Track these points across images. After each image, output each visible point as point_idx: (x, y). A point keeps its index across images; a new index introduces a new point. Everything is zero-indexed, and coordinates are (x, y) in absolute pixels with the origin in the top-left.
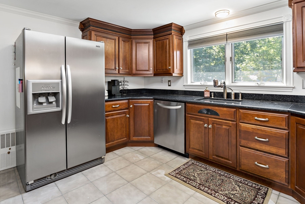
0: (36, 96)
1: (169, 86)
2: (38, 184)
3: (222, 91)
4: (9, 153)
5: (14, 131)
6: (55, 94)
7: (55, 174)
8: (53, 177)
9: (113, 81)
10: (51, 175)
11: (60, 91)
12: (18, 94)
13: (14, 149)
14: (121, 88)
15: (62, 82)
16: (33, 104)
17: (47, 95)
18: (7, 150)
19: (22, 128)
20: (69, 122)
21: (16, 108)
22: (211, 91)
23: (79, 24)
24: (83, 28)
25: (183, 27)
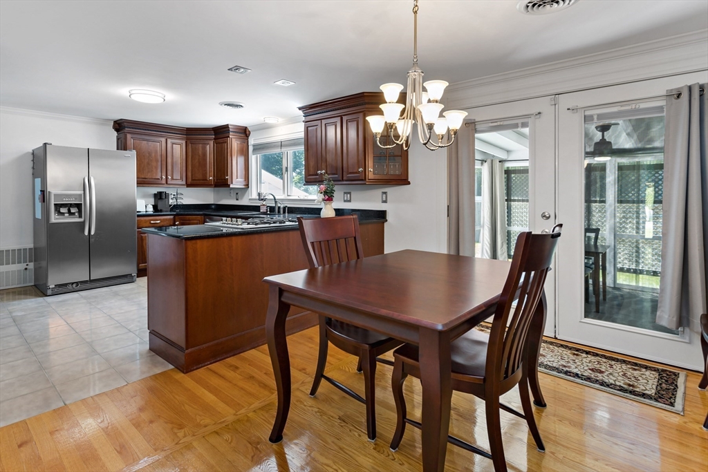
0: (58, 206)
1: (237, 200)
2: (61, 290)
3: (274, 205)
4: (26, 269)
5: (32, 246)
6: (79, 206)
7: (77, 283)
8: (74, 285)
9: (160, 193)
10: (73, 284)
11: (83, 203)
12: (39, 205)
13: (31, 265)
14: (172, 202)
15: (84, 193)
16: (55, 214)
17: (69, 206)
18: (23, 266)
19: (43, 242)
20: (92, 233)
21: (35, 220)
22: (268, 205)
23: (112, 124)
24: (118, 127)
25: (246, 127)
